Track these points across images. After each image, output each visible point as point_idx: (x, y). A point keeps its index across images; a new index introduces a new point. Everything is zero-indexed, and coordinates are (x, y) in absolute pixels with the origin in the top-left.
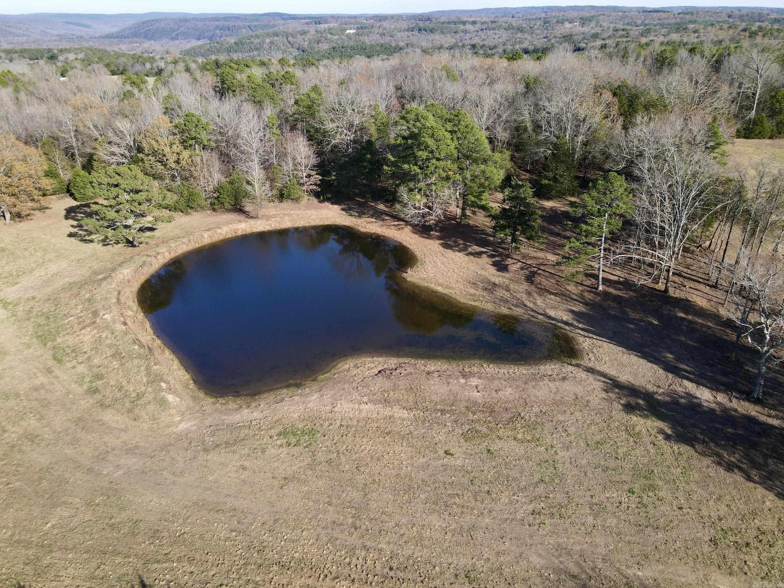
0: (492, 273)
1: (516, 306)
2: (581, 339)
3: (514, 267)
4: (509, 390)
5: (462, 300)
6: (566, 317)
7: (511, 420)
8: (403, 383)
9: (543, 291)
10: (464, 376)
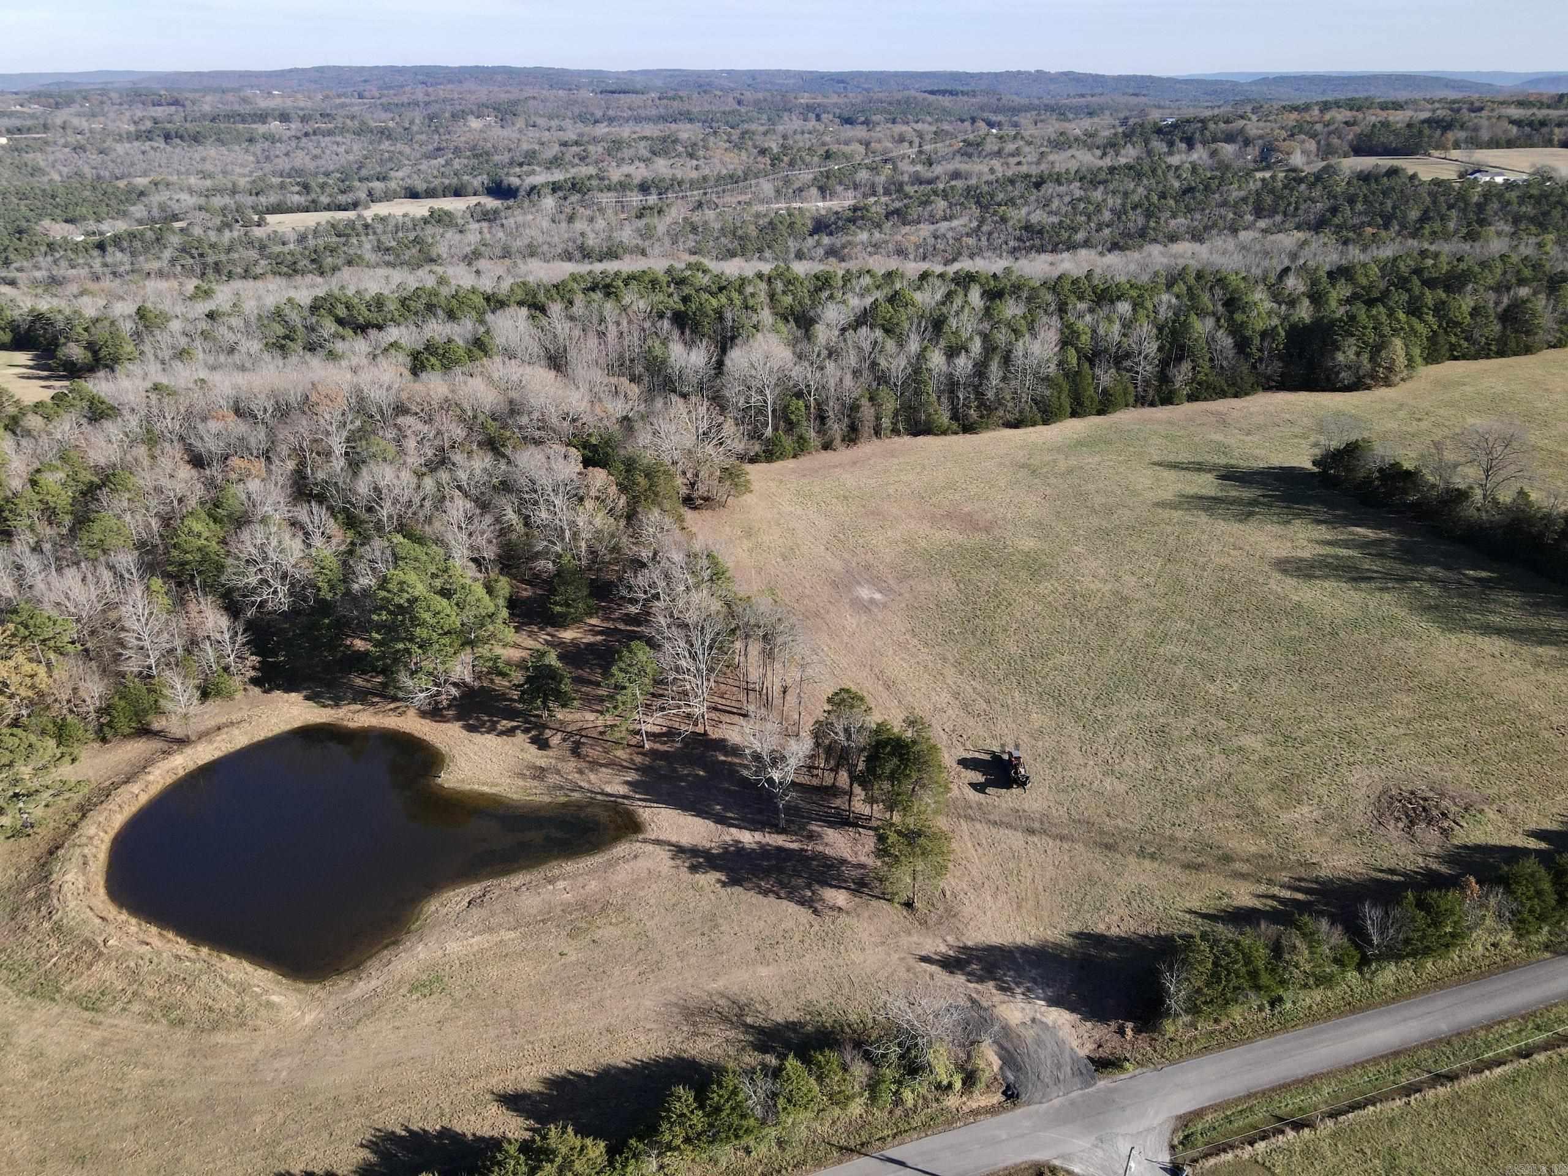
0: (533, 754)
1: (573, 791)
2: (641, 810)
3: (555, 740)
4: (593, 883)
5: (515, 797)
6: (623, 790)
7: (603, 909)
8: (498, 907)
9: (595, 765)
10: (550, 882)
